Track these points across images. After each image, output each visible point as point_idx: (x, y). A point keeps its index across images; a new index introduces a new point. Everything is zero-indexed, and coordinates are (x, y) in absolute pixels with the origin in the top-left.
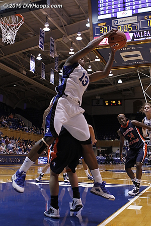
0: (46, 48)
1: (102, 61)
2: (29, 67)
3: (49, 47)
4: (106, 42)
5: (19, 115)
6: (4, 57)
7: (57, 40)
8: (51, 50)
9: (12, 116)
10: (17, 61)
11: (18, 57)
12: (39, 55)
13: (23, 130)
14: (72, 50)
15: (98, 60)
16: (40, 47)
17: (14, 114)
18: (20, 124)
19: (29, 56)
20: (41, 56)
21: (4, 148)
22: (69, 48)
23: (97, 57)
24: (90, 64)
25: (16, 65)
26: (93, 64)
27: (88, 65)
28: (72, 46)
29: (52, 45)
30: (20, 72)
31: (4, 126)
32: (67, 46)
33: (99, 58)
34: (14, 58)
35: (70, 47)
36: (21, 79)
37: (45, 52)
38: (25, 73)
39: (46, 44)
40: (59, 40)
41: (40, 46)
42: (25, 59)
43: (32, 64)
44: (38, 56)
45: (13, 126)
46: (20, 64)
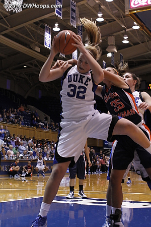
0: (65, 14)
1: (143, 28)
2: (43, 42)
3: (69, 13)
4: (147, 2)
5: (32, 107)
6: (10, 30)
7: (79, 4)
8: (73, 17)
9: (22, 108)
10: (28, 35)
11: (29, 29)
12: (56, 25)
13: (37, 126)
14: (100, 15)
15: (136, 27)
16: (57, 14)
17: (26, 106)
18: (34, 119)
19: (43, 27)
20: (59, 26)
21: (12, 153)
22: (96, 12)
23: (135, 23)
24: (126, 34)
25: (26, 39)
26: (130, 33)
27: (124, 34)
28: (101, 10)
29: (73, 11)
30: (31, 49)
31: (12, 122)
32: (93, 10)
33: (139, 24)
34: (22, 30)
35: (98, 12)
36: (33, 58)
37: (64, 20)
38: (38, 49)
39: (65, 9)
40: (82, 3)
41: (57, 12)
42: (38, 31)
43: (48, 37)
44: (54, 27)
45: (25, 121)
46: (31, 38)
